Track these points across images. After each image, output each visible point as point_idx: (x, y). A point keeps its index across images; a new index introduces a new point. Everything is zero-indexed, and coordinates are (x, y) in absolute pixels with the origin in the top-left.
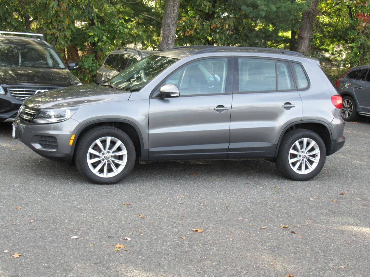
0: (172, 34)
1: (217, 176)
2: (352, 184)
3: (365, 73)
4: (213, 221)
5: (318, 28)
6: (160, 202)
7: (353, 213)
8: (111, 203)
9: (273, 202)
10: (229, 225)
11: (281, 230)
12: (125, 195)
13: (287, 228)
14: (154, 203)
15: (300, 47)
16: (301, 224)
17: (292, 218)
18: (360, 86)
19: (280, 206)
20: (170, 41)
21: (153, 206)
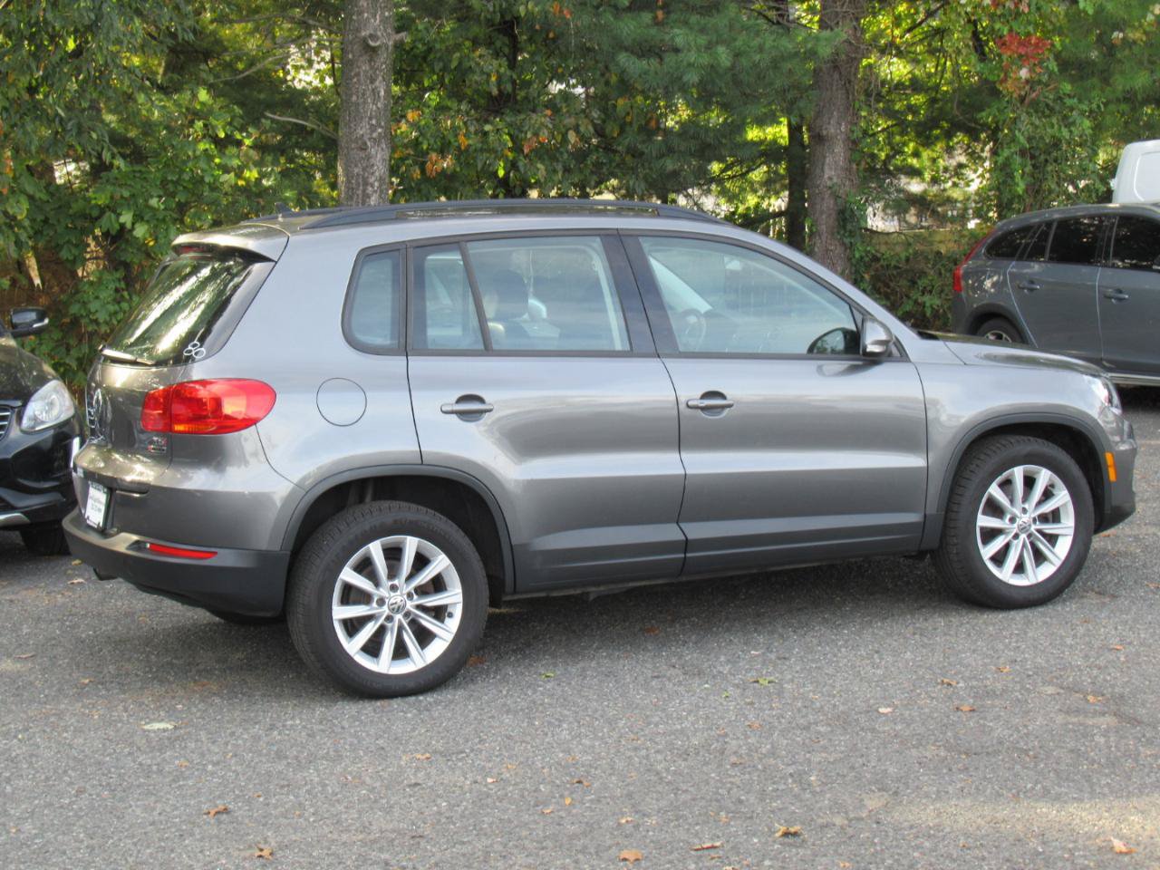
0: (377, 174)
1: (550, 661)
2: (1026, 633)
3: (1045, 235)
4: (526, 842)
5: (872, 99)
6: (337, 790)
7: (1030, 745)
8: (160, 814)
9: (747, 737)
10: (584, 850)
11: (776, 846)
12: (212, 774)
13: (795, 834)
14: (315, 797)
15: (818, 171)
16: (846, 813)
17: (814, 793)
18: (1032, 282)
19: (773, 753)
20: (373, 198)
21: (312, 806)
